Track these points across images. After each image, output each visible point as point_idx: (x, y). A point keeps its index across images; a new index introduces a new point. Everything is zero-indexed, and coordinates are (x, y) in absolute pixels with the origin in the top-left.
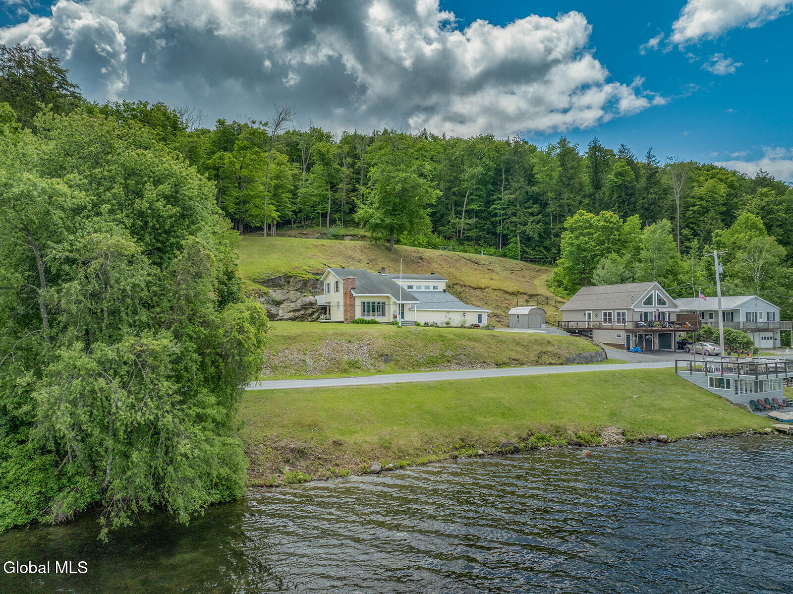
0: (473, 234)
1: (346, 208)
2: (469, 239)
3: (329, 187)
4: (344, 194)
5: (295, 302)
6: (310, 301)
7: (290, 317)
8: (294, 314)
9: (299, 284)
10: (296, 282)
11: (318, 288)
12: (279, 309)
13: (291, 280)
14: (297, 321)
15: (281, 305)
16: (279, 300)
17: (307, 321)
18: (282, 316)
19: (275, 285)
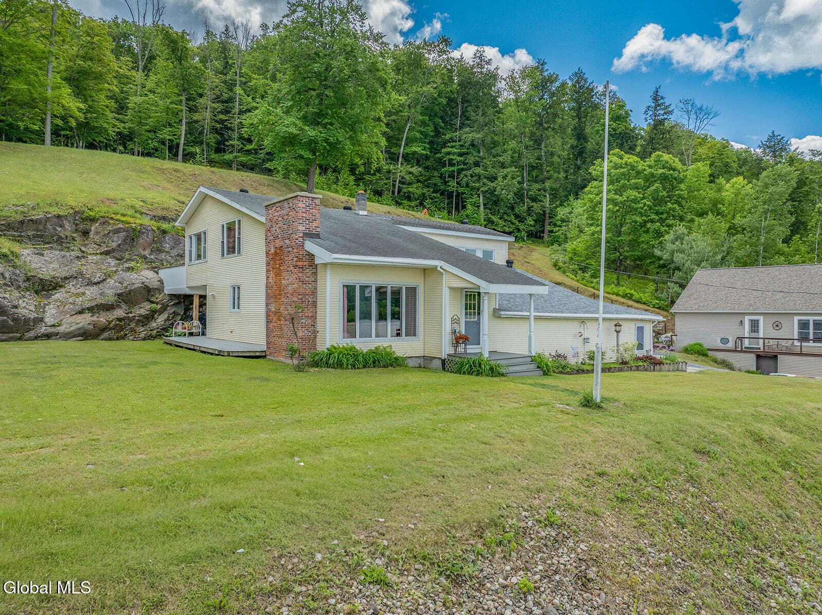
0: (416, 190)
2: (408, 197)
3: (183, 98)
5: (99, 283)
6: (143, 283)
7: (79, 329)
8: (95, 318)
9: (115, 239)
10: (106, 232)
11: (166, 250)
12: (47, 305)
13: (93, 228)
14: (102, 340)
15: (56, 293)
16: (48, 278)
17: (132, 337)
18: (54, 326)
19: (41, 236)
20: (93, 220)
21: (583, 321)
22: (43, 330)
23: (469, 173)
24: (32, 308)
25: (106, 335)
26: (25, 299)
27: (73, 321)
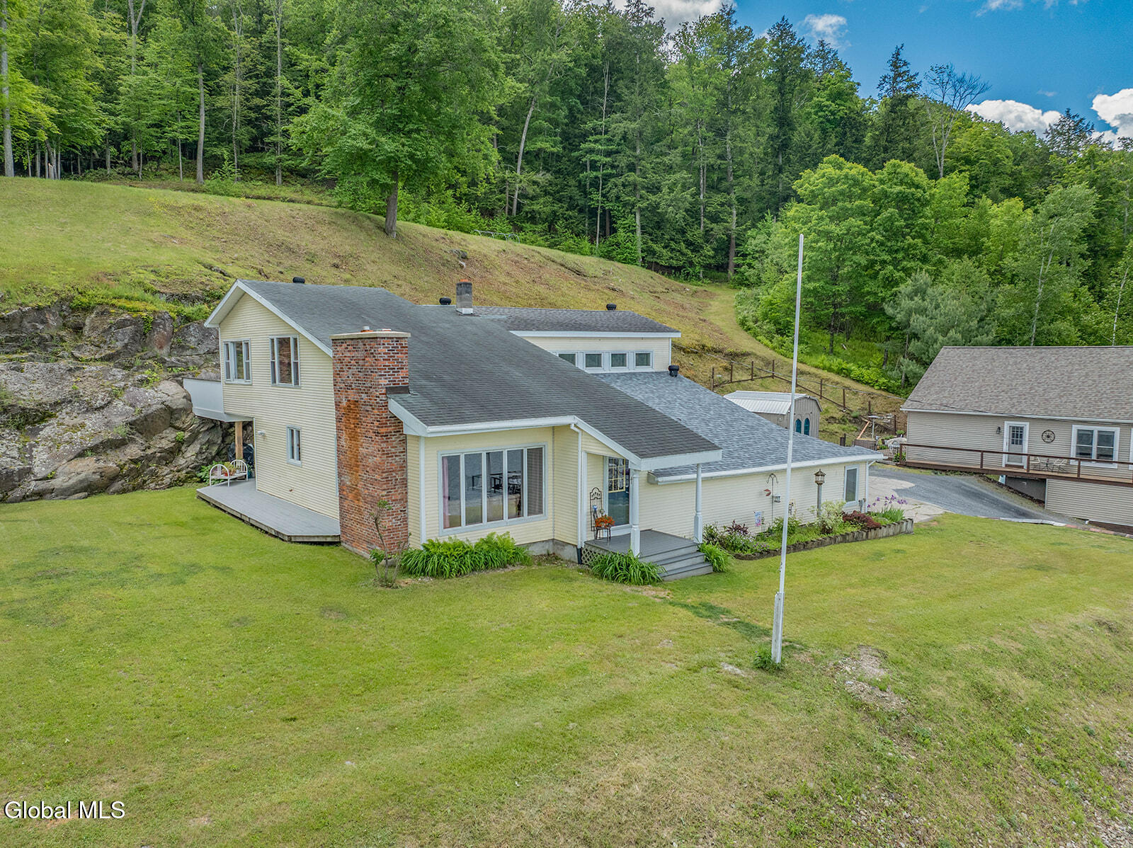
0: (542, 206)
1: (243, 134)
2: (532, 218)
4: (237, 98)
5: (102, 407)
6: (163, 403)
7: (81, 481)
8: (101, 464)
9: (120, 336)
10: (106, 327)
11: (192, 345)
12: (35, 446)
13: (87, 321)
14: (114, 493)
15: (45, 426)
16: (31, 405)
17: (152, 485)
18: (46, 478)
19: (16, 339)
20: (87, 309)
22: (33, 486)
23: (621, 180)
24: (15, 454)
25: (118, 485)
26: (4, 441)
27: (72, 470)
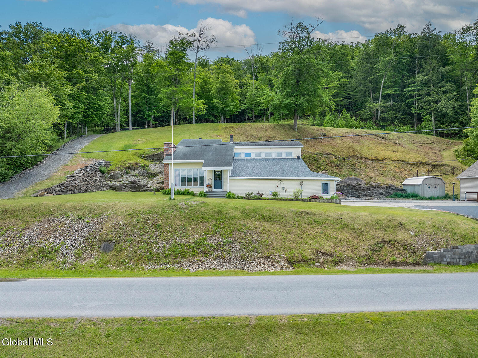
0: (389, 115)
21: (280, 180)
27: (155, 186)
